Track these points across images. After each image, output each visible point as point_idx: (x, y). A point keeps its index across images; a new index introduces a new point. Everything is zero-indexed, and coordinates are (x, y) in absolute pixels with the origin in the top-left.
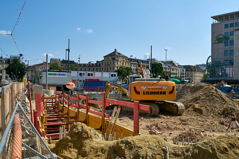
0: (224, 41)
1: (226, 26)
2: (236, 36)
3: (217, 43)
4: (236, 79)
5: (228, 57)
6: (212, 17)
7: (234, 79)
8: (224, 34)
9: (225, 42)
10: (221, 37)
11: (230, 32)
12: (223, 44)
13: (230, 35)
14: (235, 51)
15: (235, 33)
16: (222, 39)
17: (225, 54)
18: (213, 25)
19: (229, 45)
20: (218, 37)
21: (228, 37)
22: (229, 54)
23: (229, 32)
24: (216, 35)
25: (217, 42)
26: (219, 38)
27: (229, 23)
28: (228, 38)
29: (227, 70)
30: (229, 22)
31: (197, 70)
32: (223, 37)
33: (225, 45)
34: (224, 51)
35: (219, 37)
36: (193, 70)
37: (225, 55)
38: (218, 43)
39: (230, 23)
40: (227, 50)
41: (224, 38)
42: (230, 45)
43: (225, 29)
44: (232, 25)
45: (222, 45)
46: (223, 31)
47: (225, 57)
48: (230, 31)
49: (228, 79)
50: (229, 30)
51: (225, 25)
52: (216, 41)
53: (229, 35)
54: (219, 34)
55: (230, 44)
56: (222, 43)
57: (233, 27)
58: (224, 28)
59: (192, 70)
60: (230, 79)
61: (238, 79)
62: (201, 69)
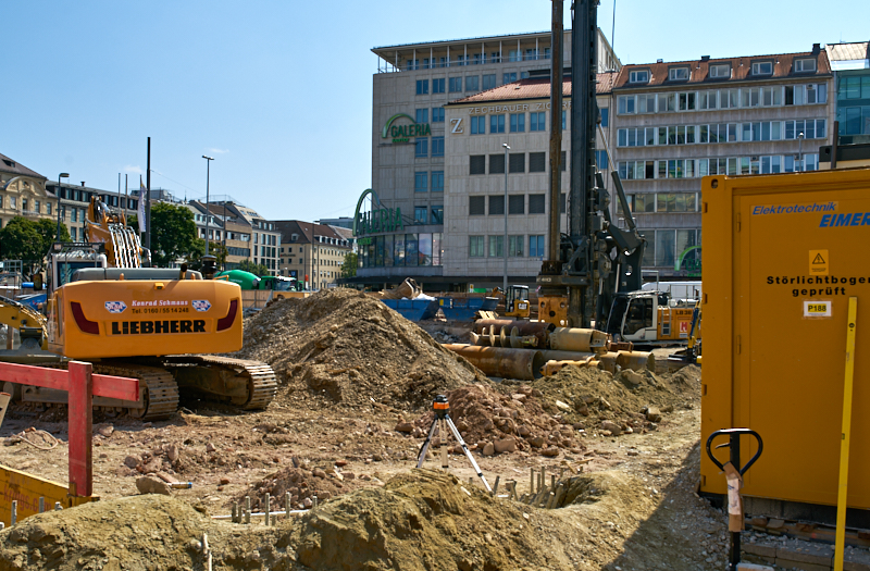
1: (421, 88)
2: (453, 123)
3: (391, 145)
4: (450, 275)
5: (426, 195)
6: (375, 51)
7: (445, 273)
8: (413, 115)
9: (416, 144)
10: (403, 125)
11: (433, 109)
12: (411, 149)
13: (434, 119)
14: (449, 177)
15: (450, 114)
16: (408, 132)
17: (415, 186)
18: (379, 79)
19: (429, 153)
20: (394, 124)
21: (428, 125)
22: (429, 186)
23: (430, 110)
24: (388, 117)
25: (390, 141)
26: (398, 126)
27: (430, 78)
28: (428, 130)
29: (424, 241)
30: (430, 75)
31: (323, 239)
32: (411, 123)
33: (417, 152)
34: (412, 175)
35: (398, 124)
36: (310, 237)
37: (416, 189)
38: (396, 143)
39: (435, 77)
40: (423, 170)
41: (413, 128)
42: (433, 156)
43: (418, 98)
44: (438, 86)
45: (406, 153)
46: (410, 103)
47: (418, 195)
48: (434, 106)
49: (426, 274)
50: (431, 101)
51: (418, 83)
52: (386, 137)
53: (430, 121)
54: (397, 111)
55: (433, 150)
56: (408, 147)
57: (444, 92)
58: (414, 93)
59: (303, 240)
60: (432, 272)
61: (458, 274)
62: (338, 236)
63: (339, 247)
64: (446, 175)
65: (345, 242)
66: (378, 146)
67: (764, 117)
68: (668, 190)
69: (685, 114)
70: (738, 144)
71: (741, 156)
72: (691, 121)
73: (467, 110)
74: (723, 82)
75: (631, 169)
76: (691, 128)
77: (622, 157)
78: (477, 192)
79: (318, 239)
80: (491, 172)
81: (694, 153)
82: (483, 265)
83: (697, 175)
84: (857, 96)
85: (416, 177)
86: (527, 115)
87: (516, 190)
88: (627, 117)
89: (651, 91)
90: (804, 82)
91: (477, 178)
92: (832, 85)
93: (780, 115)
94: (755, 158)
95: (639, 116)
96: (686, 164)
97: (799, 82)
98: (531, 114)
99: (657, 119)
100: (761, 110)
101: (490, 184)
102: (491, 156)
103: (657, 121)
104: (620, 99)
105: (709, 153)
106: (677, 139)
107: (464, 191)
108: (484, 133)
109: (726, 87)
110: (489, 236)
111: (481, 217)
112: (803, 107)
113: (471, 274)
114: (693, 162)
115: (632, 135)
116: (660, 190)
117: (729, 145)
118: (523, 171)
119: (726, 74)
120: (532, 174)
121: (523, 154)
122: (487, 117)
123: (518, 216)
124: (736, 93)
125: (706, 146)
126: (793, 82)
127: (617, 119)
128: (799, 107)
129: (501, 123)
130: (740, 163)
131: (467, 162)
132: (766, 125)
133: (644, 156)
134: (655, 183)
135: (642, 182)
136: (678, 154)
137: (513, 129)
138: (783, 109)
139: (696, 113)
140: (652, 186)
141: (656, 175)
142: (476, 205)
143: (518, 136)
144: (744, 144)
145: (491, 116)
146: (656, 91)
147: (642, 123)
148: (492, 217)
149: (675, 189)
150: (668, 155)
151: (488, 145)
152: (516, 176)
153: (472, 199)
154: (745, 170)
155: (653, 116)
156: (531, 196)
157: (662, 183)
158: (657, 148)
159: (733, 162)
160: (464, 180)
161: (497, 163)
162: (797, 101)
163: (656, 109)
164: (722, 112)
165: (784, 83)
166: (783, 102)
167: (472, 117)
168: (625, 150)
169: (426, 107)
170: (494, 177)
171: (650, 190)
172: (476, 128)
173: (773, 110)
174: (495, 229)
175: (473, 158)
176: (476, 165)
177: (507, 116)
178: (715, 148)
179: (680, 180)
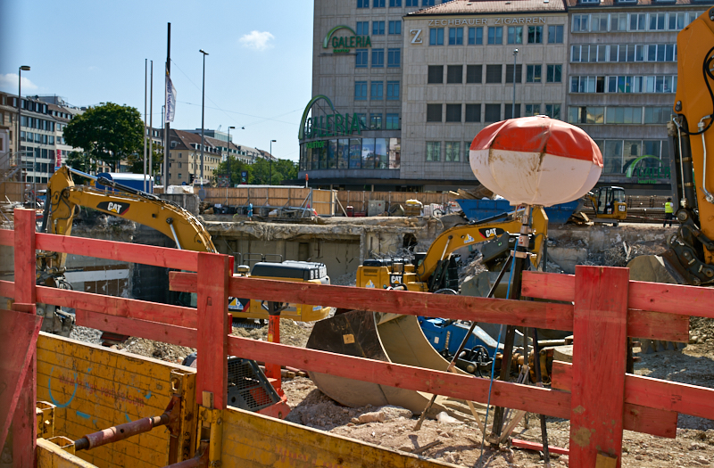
0: (353, 51)
1: (362, 2)
3: (331, 55)
4: (407, 177)
5: (365, 104)
7: (402, 176)
8: (354, 28)
9: (356, 55)
11: (374, 22)
12: (352, 59)
13: (374, 32)
14: (408, 85)
15: (408, 26)
16: (349, 44)
17: (355, 95)
19: (369, 63)
20: (334, 35)
21: (368, 37)
22: (369, 94)
23: (370, 23)
24: (329, 28)
25: (331, 51)
26: (338, 36)
28: (369, 42)
29: (380, 146)
31: (199, 146)
32: (352, 35)
33: (357, 62)
34: (352, 84)
35: (339, 35)
36: (188, 144)
37: (356, 97)
38: (336, 54)
40: (363, 79)
41: (354, 40)
42: (372, 66)
43: (359, 11)
45: (346, 63)
46: (351, 16)
47: (358, 103)
48: (374, 19)
49: (382, 176)
50: (372, 14)
52: (327, 48)
53: (370, 33)
54: (338, 23)
55: (373, 61)
56: (348, 57)
58: (356, 6)
59: (182, 147)
60: (390, 175)
61: (415, 177)
62: (208, 144)
63: (211, 154)
64: (404, 83)
65: (215, 150)
66: (318, 55)
68: (617, 103)
69: (636, 34)
72: (640, 40)
73: (427, 22)
74: (669, 6)
75: (583, 84)
76: (639, 49)
77: (575, 72)
78: (435, 100)
79: (194, 146)
80: (449, 82)
81: (642, 70)
82: (439, 169)
83: (644, 91)
85: (356, 86)
86: (485, 29)
87: (473, 100)
88: (581, 35)
89: (604, 11)
91: (435, 87)
95: (592, 34)
96: (635, 81)
98: (490, 28)
99: (609, 37)
101: (447, 93)
102: (449, 67)
103: (608, 39)
104: (575, 19)
105: (656, 71)
106: (630, 58)
107: (422, 99)
108: (442, 44)
109: (674, 10)
110: (446, 142)
111: (439, 124)
113: (427, 177)
114: (641, 78)
115: (585, 53)
116: (609, 103)
117: (674, 64)
118: (480, 81)
120: (489, 85)
121: (481, 66)
122: (446, 30)
123: (475, 124)
124: (683, 16)
125: (653, 65)
127: (571, 36)
129: (460, 36)
131: (426, 72)
133: (595, 71)
134: (605, 97)
135: (592, 96)
136: (627, 71)
137: (471, 42)
139: (645, 33)
140: (602, 100)
141: (606, 90)
142: (433, 113)
143: (476, 49)
145: (450, 29)
146: (609, 11)
147: (594, 41)
148: (448, 124)
149: (624, 103)
150: (618, 71)
151: (447, 56)
152: (474, 86)
153: (430, 107)
155: (605, 35)
156: (487, 105)
157: (611, 97)
158: (608, 64)
160: (422, 89)
161: (455, 74)
163: (609, 28)
164: (669, 33)
167: (431, 29)
168: (578, 66)
169: (367, 20)
170: (452, 87)
171: (600, 103)
172: (435, 40)
174: (452, 136)
175: (431, 68)
176: (435, 74)
177: (466, 30)
178: (661, 65)
179: (629, 95)
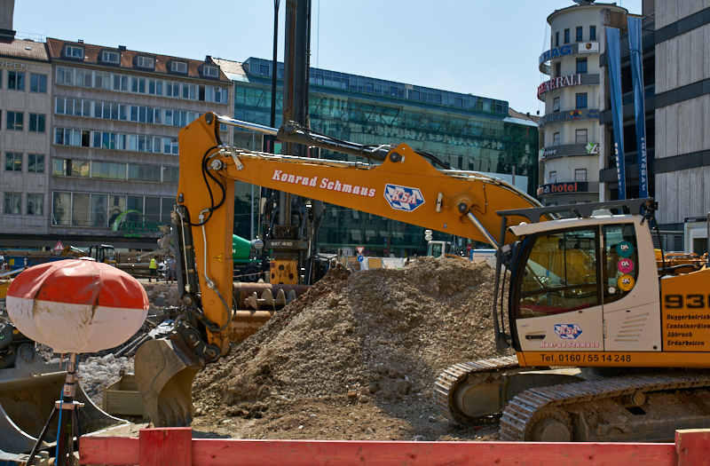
67: (182, 107)
68: (102, 158)
69: (119, 94)
70: (162, 127)
71: (164, 137)
72: (123, 100)
74: (148, 72)
75: (68, 137)
76: (123, 108)
77: (60, 123)
81: (125, 128)
83: (128, 149)
84: (242, 102)
88: (65, 88)
89: (88, 67)
90: (213, 84)
92: (232, 91)
93: (194, 108)
94: (175, 140)
95: (77, 88)
96: (119, 138)
97: (209, 84)
99: (94, 93)
100: (180, 100)
103: (93, 95)
104: (59, 71)
105: (138, 130)
106: (111, 115)
109: (153, 76)
112: (211, 104)
114: (124, 137)
115: (69, 105)
116: (94, 158)
117: (154, 126)
119: (151, 66)
124: (161, 83)
125: (135, 125)
126: (205, 83)
127: (55, 88)
128: (208, 103)
130: (164, 142)
132: (184, 114)
133: (80, 125)
134: (90, 151)
135: (77, 149)
136: (112, 128)
138: (197, 103)
139: (128, 94)
140: (87, 154)
141: (92, 144)
144: (167, 127)
146: (93, 68)
147: (79, 95)
149: (108, 159)
150: (102, 127)
154: (167, 148)
155: (89, 91)
157: (96, 152)
158: (93, 120)
159: (158, 140)
162: (207, 98)
163: (93, 85)
164: (149, 97)
165: (198, 82)
166: (197, 98)
168: (62, 118)
171: (85, 157)
173: (189, 102)
178: (143, 126)
179: (113, 151)
